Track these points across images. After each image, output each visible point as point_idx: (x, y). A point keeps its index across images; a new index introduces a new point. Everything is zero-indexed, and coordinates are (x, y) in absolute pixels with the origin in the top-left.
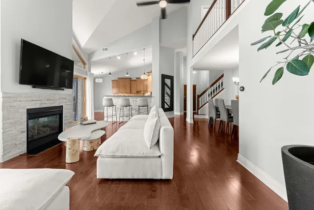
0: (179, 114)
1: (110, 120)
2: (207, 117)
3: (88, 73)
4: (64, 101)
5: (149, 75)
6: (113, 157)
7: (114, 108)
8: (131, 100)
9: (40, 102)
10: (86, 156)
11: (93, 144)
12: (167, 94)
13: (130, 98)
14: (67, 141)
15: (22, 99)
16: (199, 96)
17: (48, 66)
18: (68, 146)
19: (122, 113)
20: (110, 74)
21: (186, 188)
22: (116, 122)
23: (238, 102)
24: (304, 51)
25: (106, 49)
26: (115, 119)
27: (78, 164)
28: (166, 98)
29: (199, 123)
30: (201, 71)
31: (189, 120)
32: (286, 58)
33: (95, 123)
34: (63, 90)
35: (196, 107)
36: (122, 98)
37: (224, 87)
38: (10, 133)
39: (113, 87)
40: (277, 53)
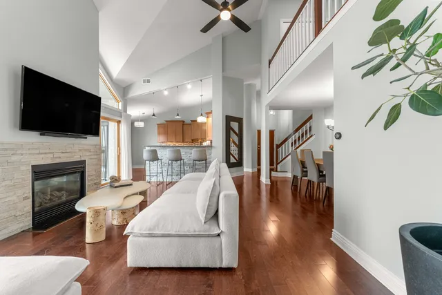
0: (250, 170)
1: (154, 179)
2: (289, 175)
3: (123, 114)
4: (88, 153)
5: (208, 117)
6: (151, 235)
7: (160, 163)
8: (183, 152)
9: (51, 156)
10: (115, 232)
11: (126, 216)
12: (234, 142)
13: (182, 150)
14: (88, 211)
15: (24, 152)
16: (278, 146)
17: (67, 105)
18: (88, 220)
19: (170, 169)
20: (154, 115)
21: (256, 281)
22: (163, 182)
23: (332, 154)
24: (435, 78)
25: (148, 81)
26: (160, 179)
27: (103, 245)
28: (232, 148)
29: (278, 183)
30: (281, 111)
31: (264, 179)
32: (408, 88)
33: (131, 185)
34: (86, 138)
35: (274, 162)
36: (171, 149)
37: (312, 133)
38: (8, 199)
39: (159, 134)
40: (391, 83)
